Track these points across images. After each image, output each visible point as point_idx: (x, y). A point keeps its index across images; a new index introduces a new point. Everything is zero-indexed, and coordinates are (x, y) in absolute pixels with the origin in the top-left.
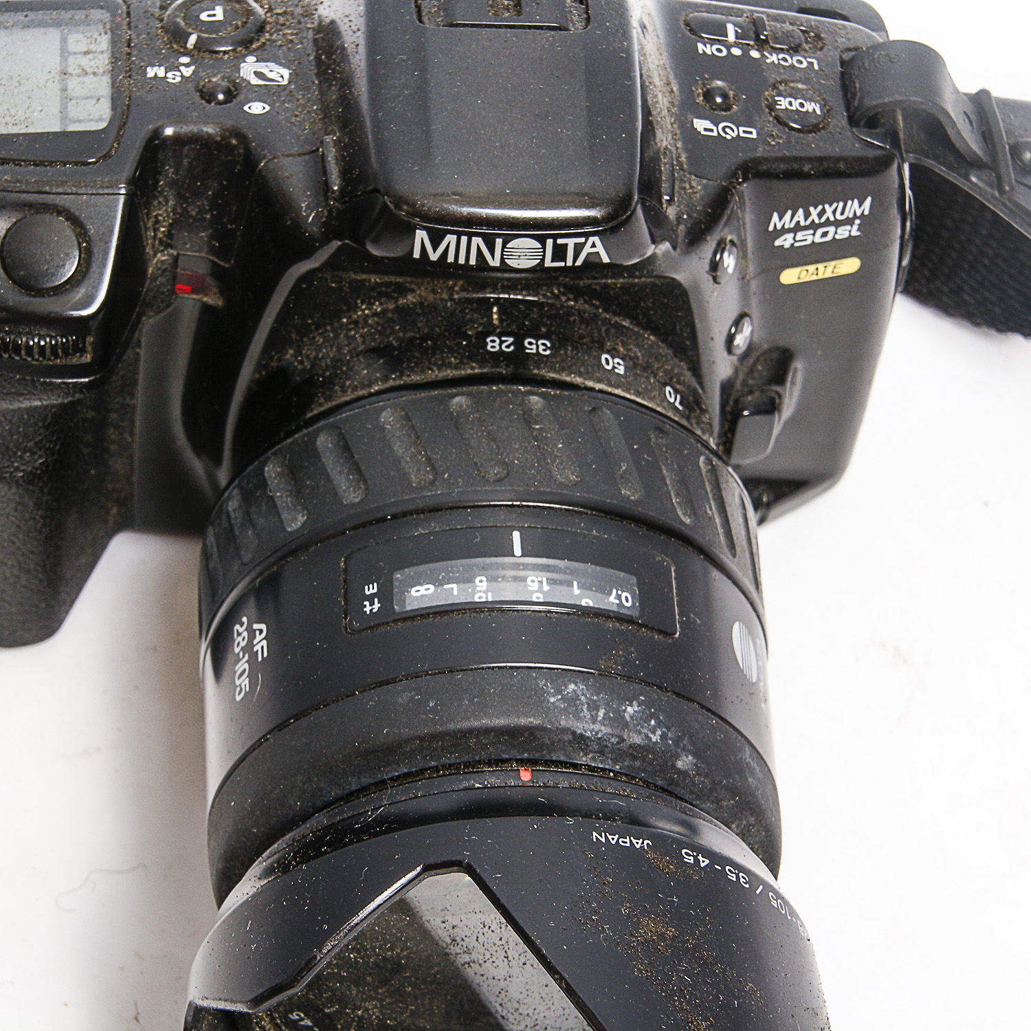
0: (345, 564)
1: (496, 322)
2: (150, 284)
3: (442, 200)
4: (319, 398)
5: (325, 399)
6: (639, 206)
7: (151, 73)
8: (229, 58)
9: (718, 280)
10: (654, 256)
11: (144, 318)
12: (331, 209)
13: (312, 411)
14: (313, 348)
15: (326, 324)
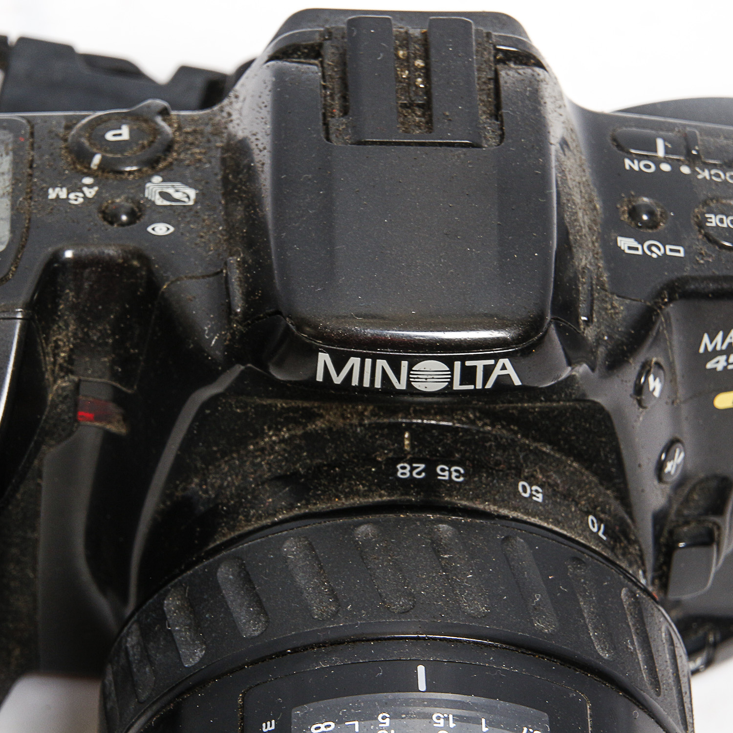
0: (243, 700)
1: (407, 448)
2: (49, 412)
3: (345, 322)
4: (222, 528)
5: (228, 529)
6: (552, 326)
7: (52, 194)
8: (134, 179)
9: (644, 405)
10: (571, 378)
11: (44, 448)
12: (234, 332)
13: (215, 541)
14: (218, 476)
15: (232, 451)
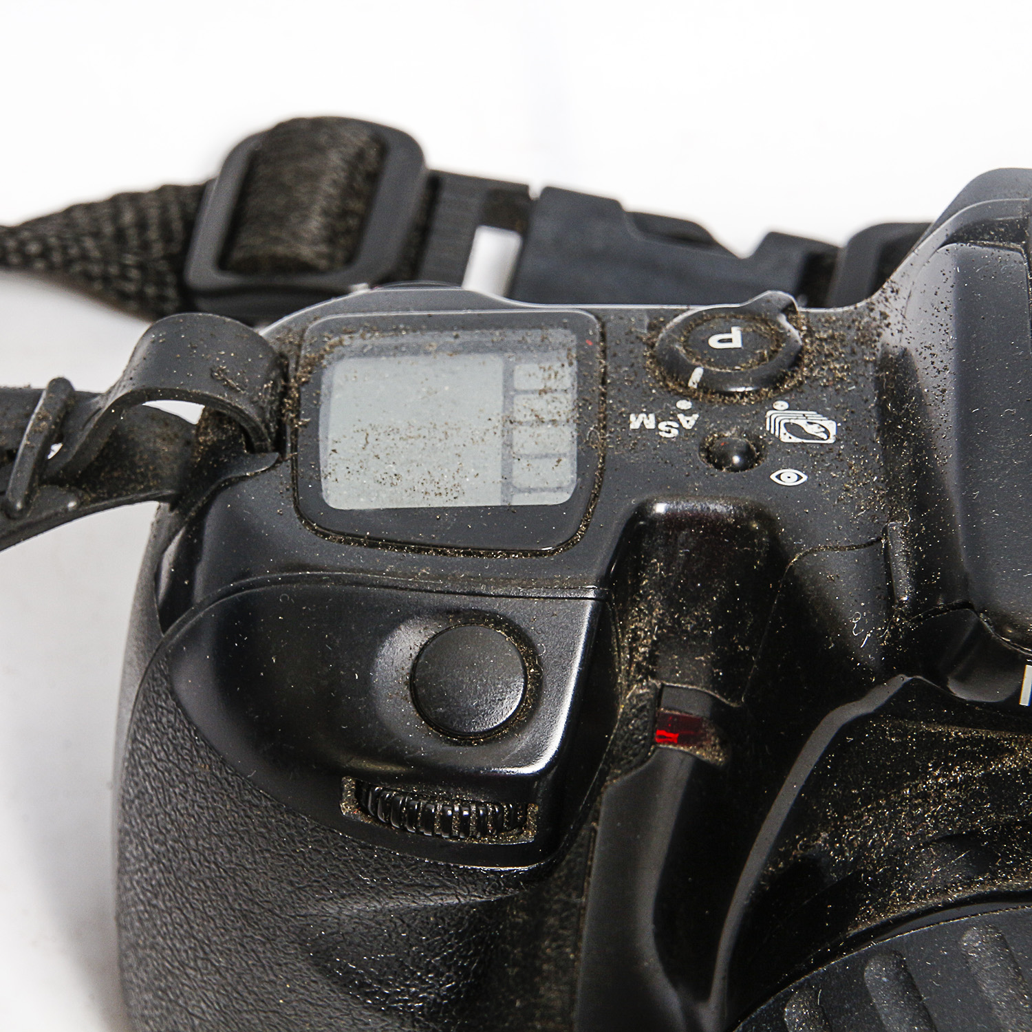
2: (618, 729)
4: (867, 906)
5: (876, 908)
7: (635, 423)
8: (748, 403)
11: (608, 779)
12: (896, 629)
14: (858, 831)
15: (879, 797)
